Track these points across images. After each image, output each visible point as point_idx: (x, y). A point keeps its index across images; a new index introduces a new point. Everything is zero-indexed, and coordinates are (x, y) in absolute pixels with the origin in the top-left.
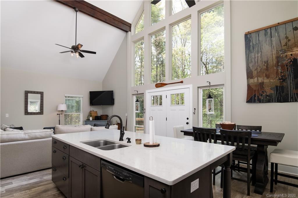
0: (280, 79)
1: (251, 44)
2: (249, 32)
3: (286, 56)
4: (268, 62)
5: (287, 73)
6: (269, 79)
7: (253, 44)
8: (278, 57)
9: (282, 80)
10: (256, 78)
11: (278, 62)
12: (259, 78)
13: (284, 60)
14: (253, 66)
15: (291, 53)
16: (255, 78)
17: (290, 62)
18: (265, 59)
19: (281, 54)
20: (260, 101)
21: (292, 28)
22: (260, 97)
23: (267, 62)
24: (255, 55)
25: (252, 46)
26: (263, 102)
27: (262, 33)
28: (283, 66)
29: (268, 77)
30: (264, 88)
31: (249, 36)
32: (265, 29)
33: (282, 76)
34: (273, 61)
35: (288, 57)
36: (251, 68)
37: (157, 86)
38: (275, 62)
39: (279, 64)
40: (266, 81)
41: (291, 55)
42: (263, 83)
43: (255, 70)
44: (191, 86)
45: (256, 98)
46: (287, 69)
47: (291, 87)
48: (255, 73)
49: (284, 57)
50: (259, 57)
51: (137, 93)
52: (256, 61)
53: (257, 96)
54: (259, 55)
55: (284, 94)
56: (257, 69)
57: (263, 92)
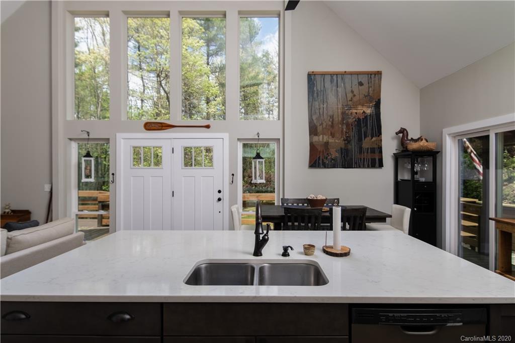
0: (344, 140)
1: (315, 89)
2: (313, 72)
3: (352, 113)
5: (352, 134)
6: (335, 138)
7: (317, 90)
8: (343, 113)
9: (346, 142)
10: (321, 136)
11: (343, 119)
12: (324, 136)
13: (350, 118)
14: (317, 119)
15: (356, 111)
16: (320, 135)
17: (355, 121)
18: (330, 113)
19: (347, 110)
20: (325, 166)
21: (357, 81)
22: (325, 161)
23: (332, 117)
24: (319, 106)
25: (316, 92)
26: (328, 168)
27: (328, 78)
28: (348, 125)
29: (333, 135)
30: (328, 149)
31: (313, 77)
32: (331, 74)
33: (346, 137)
34: (338, 118)
35: (353, 116)
36: (315, 121)
38: (340, 119)
39: (344, 122)
40: (331, 140)
41: (356, 113)
42: (328, 142)
43: (320, 125)
44: (226, 136)
45: (321, 161)
46: (352, 129)
47: (355, 151)
48: (320, 129)
49: (349, 114)
50: (325, 109)
51: (87, 137)
52: (321, 113)
53: (321, 159)
54: (325, 106)
55: (349, 158)
56: (322, 124)
57: (327, 154)
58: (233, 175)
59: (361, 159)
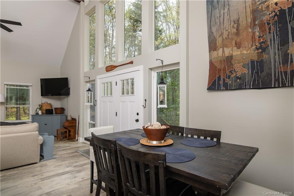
0: (257, 49)
3: (268, 7)
4: (238, 20)
6: (241, 49)
8: (254, 11)
9: (260, 51)
10: (221, 49)
11: (254, 19)
12: (225, 48)
13: (265, 15)
14: (217, 31)
15: (275, 1)
16: (219, 49)
17: (274, 16)
18: (234, 17)
19: (259, 4)
20: (227, 88)
22: (227, 80)
23: (237, 22)
24: (220, 13)
26: (231, 89)
28: (262, 26)
29: (238, 45)
30: (232, 64)
33: (260, 43)
34: (246, 20)
35: (271, 9)
36: (215, 34)
37: (107, 70)
38: (249, 20)
39: (256, 23)
40: (236, 53)
41: (276, 4)
42: (232, 56)
43: (220, 36)
44: (141, 68)
45: (221, 82)
46: (270, 29)
47: (275, 62)
48: (219, 41)
49: (264, 9)
50: (226, 15)
51: (89, 80)
52: (222, 21)
53: (222, 79)
54: (226, 10)
55: (264, 74)
56: (222, 34)
57: (231, 72)
58: (146, 100)
59: (286, 73)
